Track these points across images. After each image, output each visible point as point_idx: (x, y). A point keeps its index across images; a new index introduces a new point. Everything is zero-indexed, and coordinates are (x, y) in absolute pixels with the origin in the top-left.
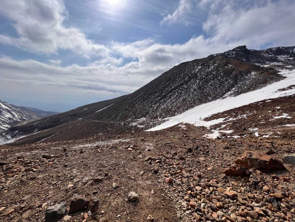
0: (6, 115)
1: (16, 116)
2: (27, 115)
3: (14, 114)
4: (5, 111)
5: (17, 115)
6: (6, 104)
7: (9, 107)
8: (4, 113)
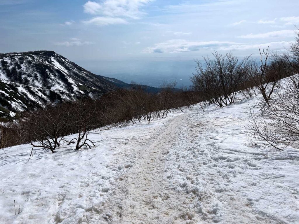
0: (54, 85)
1: (75, 89)
2: (100, 88)
3: (72, 84)
4: (55, 75)
5: (79, 86)
6: (63, 60)
7: (67, 68)
8: (51, 81)
